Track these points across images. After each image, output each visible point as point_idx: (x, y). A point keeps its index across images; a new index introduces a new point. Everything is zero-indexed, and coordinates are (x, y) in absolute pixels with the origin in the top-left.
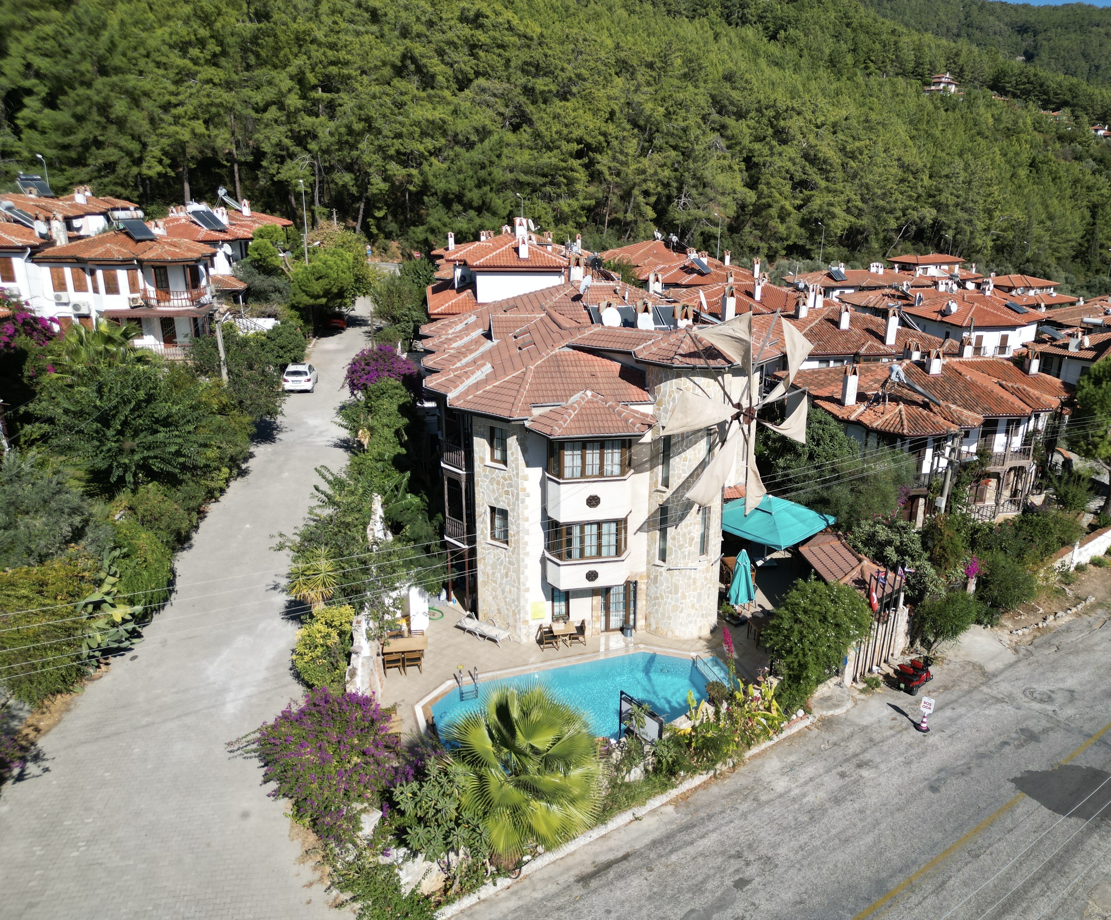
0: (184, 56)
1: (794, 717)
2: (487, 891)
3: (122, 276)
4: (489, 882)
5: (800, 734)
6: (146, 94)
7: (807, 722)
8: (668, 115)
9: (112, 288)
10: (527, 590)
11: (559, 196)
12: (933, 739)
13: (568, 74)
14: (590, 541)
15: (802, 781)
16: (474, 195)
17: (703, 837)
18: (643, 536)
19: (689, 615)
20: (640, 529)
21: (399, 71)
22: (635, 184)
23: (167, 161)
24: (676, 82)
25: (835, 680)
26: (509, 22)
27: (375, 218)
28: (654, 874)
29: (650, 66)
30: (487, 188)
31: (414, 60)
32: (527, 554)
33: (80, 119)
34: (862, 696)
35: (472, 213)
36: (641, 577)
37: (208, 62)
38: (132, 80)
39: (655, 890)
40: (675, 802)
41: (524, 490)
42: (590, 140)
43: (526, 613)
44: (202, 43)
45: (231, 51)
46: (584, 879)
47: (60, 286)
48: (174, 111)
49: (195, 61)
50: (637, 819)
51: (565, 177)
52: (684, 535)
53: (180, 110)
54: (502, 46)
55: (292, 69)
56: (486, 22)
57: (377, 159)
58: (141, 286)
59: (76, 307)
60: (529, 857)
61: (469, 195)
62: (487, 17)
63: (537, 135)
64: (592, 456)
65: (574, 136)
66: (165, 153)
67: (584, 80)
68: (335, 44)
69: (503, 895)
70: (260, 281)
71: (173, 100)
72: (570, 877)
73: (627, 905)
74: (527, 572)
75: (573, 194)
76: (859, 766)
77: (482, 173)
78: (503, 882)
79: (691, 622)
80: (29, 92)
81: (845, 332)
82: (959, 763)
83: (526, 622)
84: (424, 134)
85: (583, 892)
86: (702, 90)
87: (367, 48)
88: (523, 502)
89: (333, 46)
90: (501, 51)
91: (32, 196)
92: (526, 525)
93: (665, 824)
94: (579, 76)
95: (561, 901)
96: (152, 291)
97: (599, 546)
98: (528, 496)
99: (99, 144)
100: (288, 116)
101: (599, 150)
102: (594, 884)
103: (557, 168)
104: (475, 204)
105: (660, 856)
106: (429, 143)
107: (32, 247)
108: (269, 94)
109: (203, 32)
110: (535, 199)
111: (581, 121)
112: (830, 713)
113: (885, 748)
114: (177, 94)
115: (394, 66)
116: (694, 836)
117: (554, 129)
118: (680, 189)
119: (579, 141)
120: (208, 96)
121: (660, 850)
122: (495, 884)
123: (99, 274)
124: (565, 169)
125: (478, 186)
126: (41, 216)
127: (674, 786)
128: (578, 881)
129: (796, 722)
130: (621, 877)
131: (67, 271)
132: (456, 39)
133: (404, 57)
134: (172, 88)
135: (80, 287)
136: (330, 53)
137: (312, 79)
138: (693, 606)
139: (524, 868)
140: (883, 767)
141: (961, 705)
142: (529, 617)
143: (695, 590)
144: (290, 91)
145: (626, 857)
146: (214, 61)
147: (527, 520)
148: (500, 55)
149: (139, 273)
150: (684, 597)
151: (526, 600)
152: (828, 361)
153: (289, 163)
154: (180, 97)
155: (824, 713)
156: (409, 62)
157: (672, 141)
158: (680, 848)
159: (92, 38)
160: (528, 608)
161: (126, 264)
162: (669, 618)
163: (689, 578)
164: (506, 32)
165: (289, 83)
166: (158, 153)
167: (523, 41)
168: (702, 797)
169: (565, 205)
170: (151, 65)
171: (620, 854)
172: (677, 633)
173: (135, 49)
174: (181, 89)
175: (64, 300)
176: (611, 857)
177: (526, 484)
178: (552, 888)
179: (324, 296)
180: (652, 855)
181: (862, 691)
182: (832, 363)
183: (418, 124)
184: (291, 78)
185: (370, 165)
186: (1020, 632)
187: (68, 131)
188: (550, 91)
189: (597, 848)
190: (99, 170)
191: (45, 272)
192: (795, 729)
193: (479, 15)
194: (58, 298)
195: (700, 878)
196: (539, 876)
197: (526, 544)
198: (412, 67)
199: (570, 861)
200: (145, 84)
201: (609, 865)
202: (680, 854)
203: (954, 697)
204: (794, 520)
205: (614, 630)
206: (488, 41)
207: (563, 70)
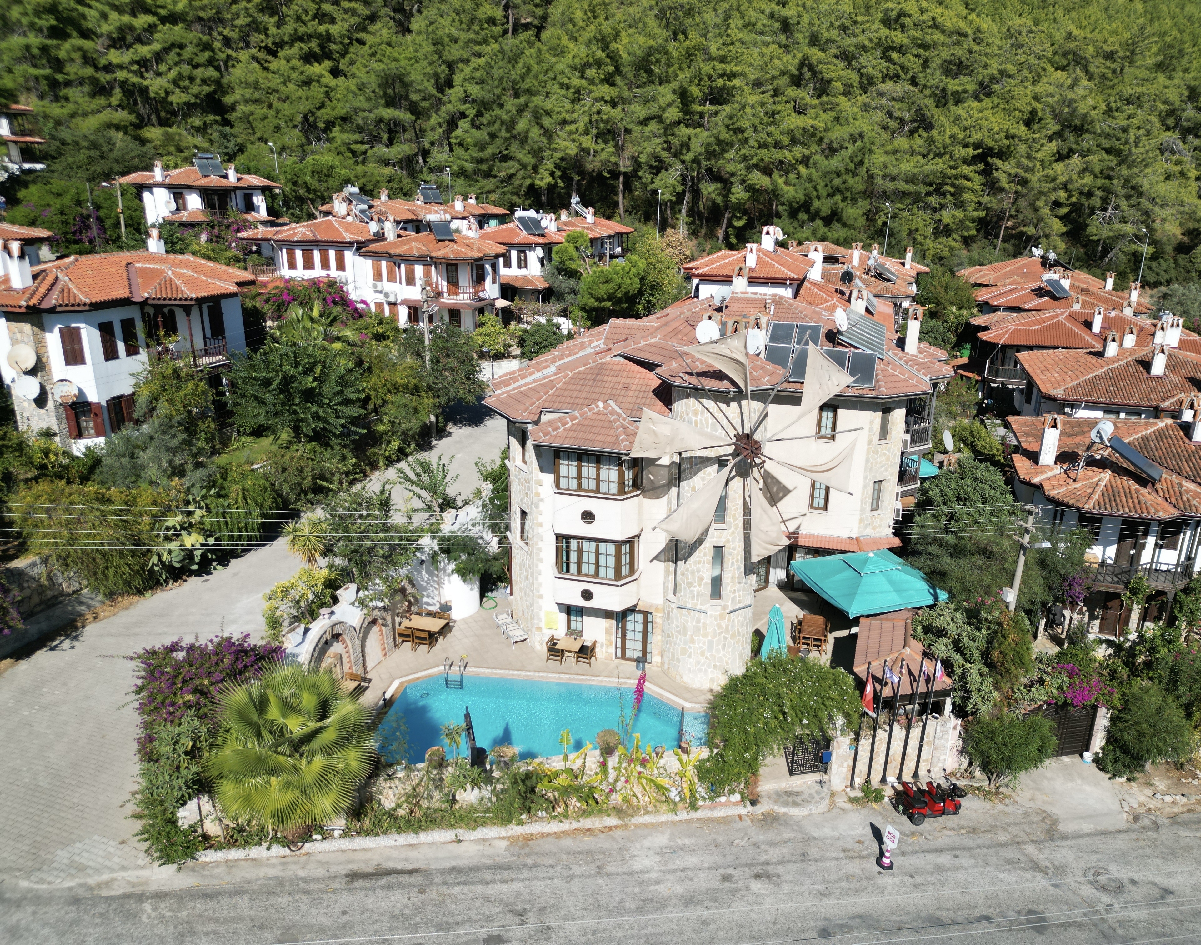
0: (582, 77)
1: (723, 799)
2: (257, 852)
3: (419, 270)
4: (265, 845)
5: (725, 821)
6: (548, 113)
7: (743, 811)
8: (1109, 112)
9: (410, 281)
10: (541, 597)
11: (943, 206)
12: (887, 880)
13: (990, 71)
14: (588, 558)
15: (671, 866)
16: (824, 206)
17: (506, 882)
18: (660, 566)
19: (698, 663)
20: (656, 558)
21: (797, 81)
22: (1041, 193)
23: (558, 173)
24: (1145, 74)
25: (816, 776)
26: (933, 19)
27: (734, 227)
28: (422, 897)
29: (1110, 56)
30: (838, 197)
31: (811, 68)
32: (541, 560)
33: (493, 136)
34: (848, 806)
35: (819, 222)
36: (657, 610)
37: (602, 81)
38: (537, 100)
39: (406, 911)
40: (513, 840)
41: (538, 495)
42: (991, 143)
43: (540, 620)
44: (599, 64)
45: (625, 70)
46: (354, 876)
47: (378, 276)
48: (568, 128)
49: (592, 82)
50: (459, 841)
51: (953, 185)
52: (693, 573)
53: (573, 127)
54: (925, 46)
55: (675, 85)
56: (906, 21)
57: (740, 168)
58: (434, 280)
59: (387, 295)
60: (319, 837)
61: (816, 204)
62: (910, 16)
63: (931, 141)
64: (589, 470)
65: (971, 140)
66: (557, 166)
67: (1010, 76)
68: (725, 57)
69: (274, 861)
70: (562, 283)
71: (568, 117)
72: (344, 869)
73: (368, 914)
74: (541, 579)
75: (960, 205)
76: (758, 876)
77: (837, 182)
78: (277, 850)
79: (700, 670)
80: (463, 115)
81: (1157, 378)
82: (894, 918)
83: (539, 629)
84: (794, 141)
85: (344, 886)
86: (1176, 81)
87: (767, 59)
88: (537, 507)
89: (723, 60)
90: (921, 51)
91: (419, 203)
92: (540, 530)
93: (483, 856)
94: (1002, 73)
95: (312, 886)
96: (443, 285)
97: (597, 565)
98: (542, 501)
99: (505, 158)
100: (666, 129)
101: (1003, 155)
102: (359, 883)
103: (945, 176)
104: (823, 214)
105: (445, 883)
106: (798, 151)
107: (359, 243)
108: (653, 109)
109: (600, 54)
110: (915, 210)
111: (984, 123)
112: (783, 810)
113: (812, 869)
114: (573, 112)
115: (792, 76)
116: (498, 877)
117: (948, 133)
118: (1105, 201)
119: (976, 146)
120: (599, 112)
121: (450, 879)
122: (268, 849)
123: (403, 266)
124: (956, 177)
125: (830, 195)
126: (376, 218)
127: (520, 823)
128: (347, 876)
129: (722, 805)
130: (389, 887)
131: (384, 264)
132: (867, 43)
133: (802, 64)
134: (568, 106)
135: (392, 278)
136: (720, 66)
137: (695, 91)
138: (702, 653)
139: (307, 845)
140: (786, 888)
141: (972, 856)
142: (542, 625)
143: (705, 636)
144: (669, 105)
145: (411, 872)
146: (609, 80)
147: (541, 525)
148: (917, 56)
149: (433, 268)
150: (692, 641)
151: (540, 608)
152: (1118, 413)
153: (663, 174)
154: (575, 115)
155: (776, 808)
156: (805, 69)
157: (1106, 144)
158: (472, 883)
159: (510, 66)
160: (542, 615)
161: (421, 259)
162: (678, 660)
163: (698, 621)
164: (930, 31)
165: (670, 97)
166: (551, 166)
167: (955, 38)
168: (548, 845)
169: (947, 216)
170: (557, 86)
171: (409, 867)
172: (685, 679)
173: (546, 72)
174: (577, 107)
175: (379, 288)
176: (399, 866)
177: (540, 489)
178: (320, 872)
179: (609, 299)
180: (438, 879)
181: (854, 800)
182: (1123, 415)
183: (790, 132)
184: (674, 92)
185: (732, 174)
186: (1168, 799)
187: (482, 147)
188: (965, 91)
189: (395, 853)
190: (502, 182)
191: (368, 264)
192: (719, 813)
193: (902, 14)
194: (375, 286)
195: (459, 919)
196: (320, 857)
197: (540, 550)
198: (808, 75)
199: (358, 856)
200: (549, 104)
201: (389, 872)
202: (466, 889)
203: (971, 844)
204: (888, 587)
205: (629, 659)
206: (906, 41)
207: (985, 67)
